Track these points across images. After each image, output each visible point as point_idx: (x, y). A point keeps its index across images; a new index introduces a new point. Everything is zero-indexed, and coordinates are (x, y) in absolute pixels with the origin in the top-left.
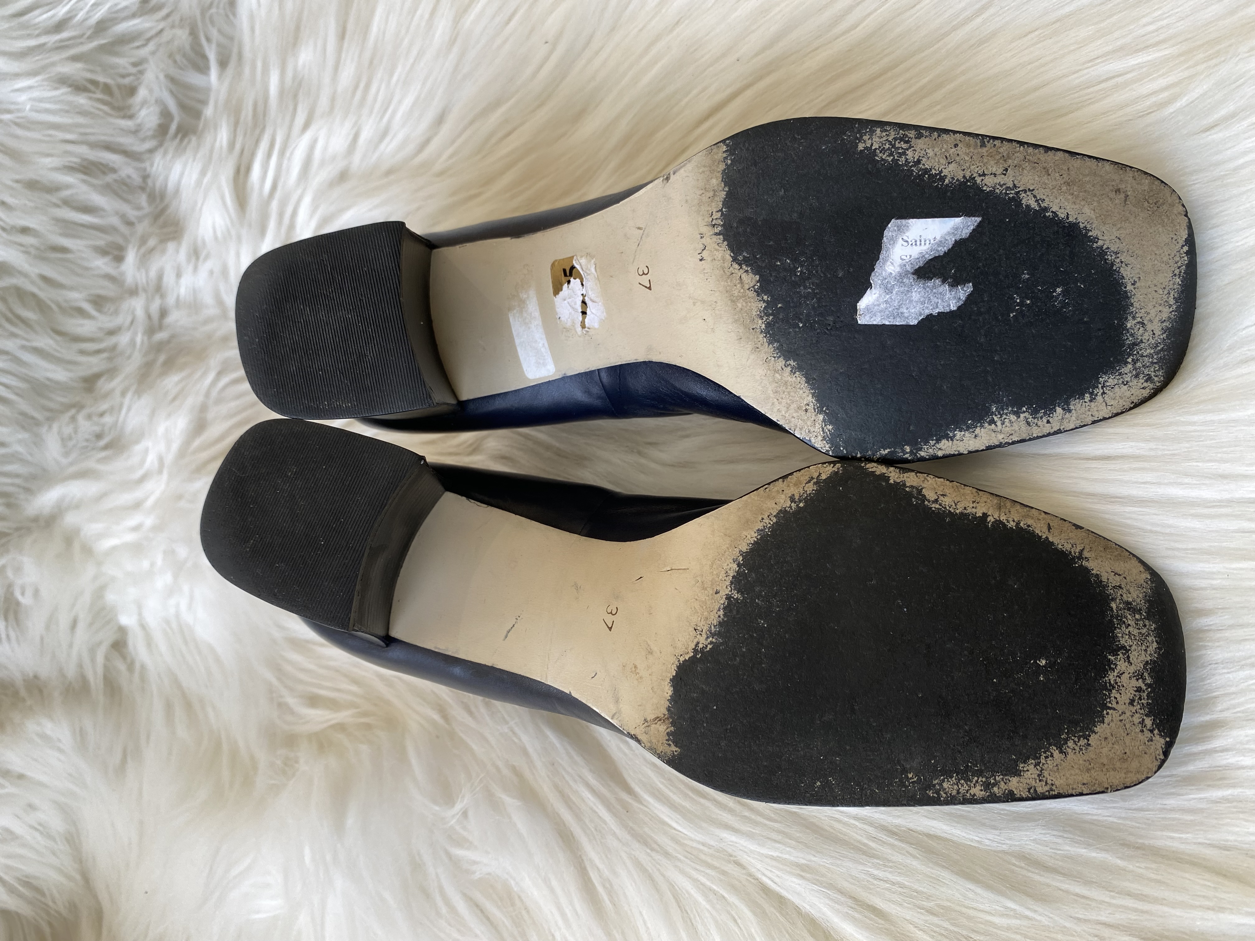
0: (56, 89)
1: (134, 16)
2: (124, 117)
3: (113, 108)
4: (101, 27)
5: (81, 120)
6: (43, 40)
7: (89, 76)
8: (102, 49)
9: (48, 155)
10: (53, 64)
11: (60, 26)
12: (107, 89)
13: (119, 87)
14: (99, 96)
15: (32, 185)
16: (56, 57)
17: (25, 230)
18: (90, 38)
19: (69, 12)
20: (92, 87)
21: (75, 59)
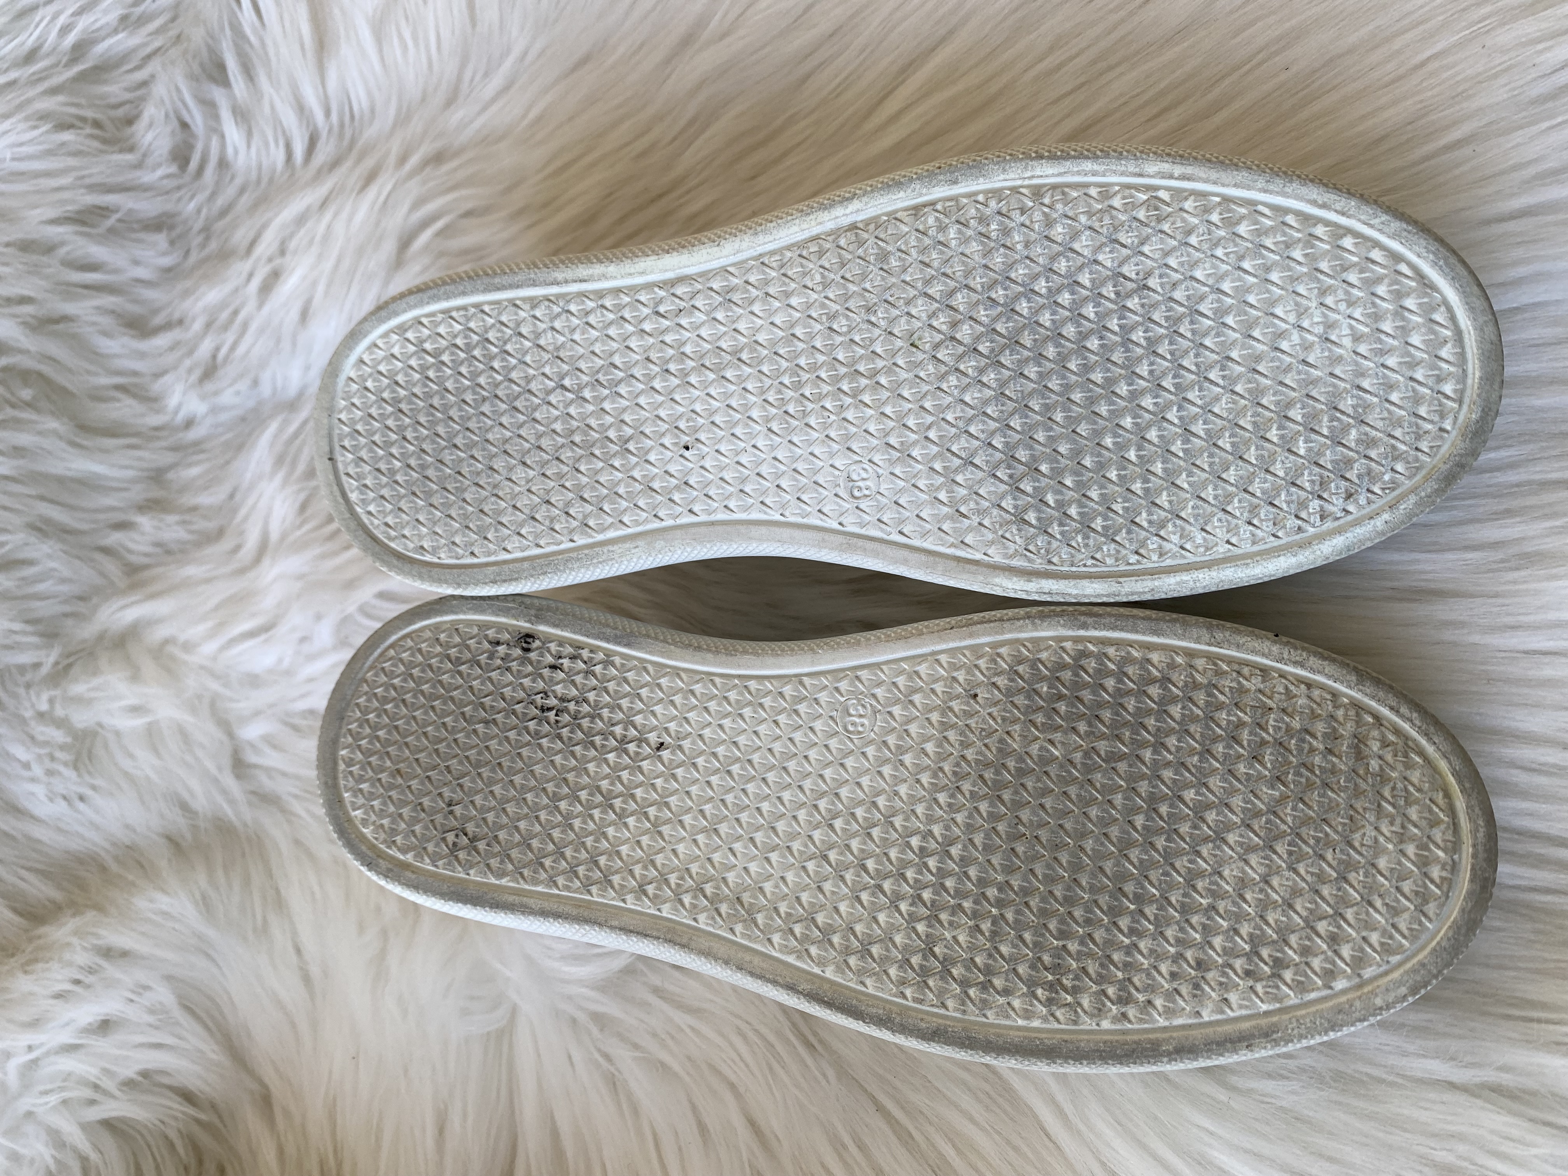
0: (35, 127)
1: (116, 31)
2: (121, 151)
3: (105, 141)
4: (79, 50)
5: (71, 162)
6: (13, 75)
7: (73, 110)
8: (82, 77)
9: (36, 207)
10: (29, 101)
11: (30, 57)
12: (97, 124)
13: (112, 120)
14: (88, 130)
15: (26, 246)
16: (31, 93)
17: (24, 300)
18: (68, 65)
19: (39, 38)
20: (78, 123)
21: (53, 91)
